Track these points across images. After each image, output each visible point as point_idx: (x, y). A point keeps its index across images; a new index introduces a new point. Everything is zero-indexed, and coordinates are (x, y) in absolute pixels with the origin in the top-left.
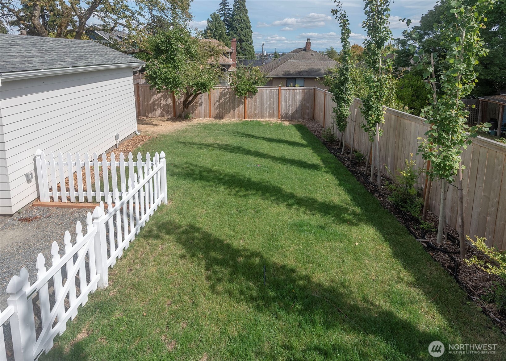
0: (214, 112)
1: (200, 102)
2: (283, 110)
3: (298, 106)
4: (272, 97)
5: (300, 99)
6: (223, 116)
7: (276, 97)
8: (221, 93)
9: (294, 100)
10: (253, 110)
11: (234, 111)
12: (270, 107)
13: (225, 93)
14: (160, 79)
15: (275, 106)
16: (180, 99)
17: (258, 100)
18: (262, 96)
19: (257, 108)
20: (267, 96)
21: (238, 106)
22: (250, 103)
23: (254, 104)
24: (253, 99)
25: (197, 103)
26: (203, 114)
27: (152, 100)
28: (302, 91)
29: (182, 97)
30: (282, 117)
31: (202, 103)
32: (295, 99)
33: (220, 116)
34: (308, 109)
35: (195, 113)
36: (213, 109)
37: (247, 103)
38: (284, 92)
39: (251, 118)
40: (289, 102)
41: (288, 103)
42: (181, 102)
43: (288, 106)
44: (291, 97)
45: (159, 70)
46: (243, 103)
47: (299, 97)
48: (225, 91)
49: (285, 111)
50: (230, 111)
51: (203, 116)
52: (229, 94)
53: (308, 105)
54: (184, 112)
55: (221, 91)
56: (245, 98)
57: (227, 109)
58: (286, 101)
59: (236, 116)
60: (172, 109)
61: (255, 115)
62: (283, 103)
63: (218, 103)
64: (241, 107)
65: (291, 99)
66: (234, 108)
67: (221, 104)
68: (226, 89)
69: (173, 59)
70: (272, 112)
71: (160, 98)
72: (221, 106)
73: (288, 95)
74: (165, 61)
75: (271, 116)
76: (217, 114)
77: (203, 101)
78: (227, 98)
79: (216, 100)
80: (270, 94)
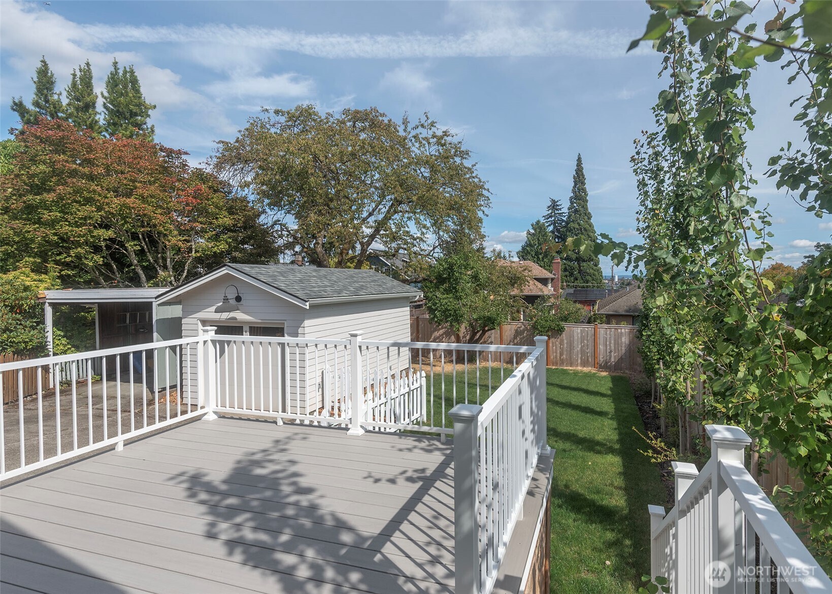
0: (506, 356)
1: (489, 341)
2: (601, 357)
3: (624, 351)
4: (586, 338)
5: (627, 342)
7: (590, 338)
8: (516, 331)
9: (617, 343)
10: (559, 355)
12: (582, 351)
14: (439, 311)
15: (589, 350)
16: (465, 337)
17: (565, 341)
18: (571, 337)
19: (565, 353)
20: (578, 337)
22: (555, 344)
23: (560, 347)
24: (559, 340)
25: (485, 342)
26: (493, 357)
27: (433, 337)
28: (630, 332)
29: (467, 335)
30: (601, 367)
31: (492, 342)
32: (620, 342)
35: (483, 356)
37: (551, 345)
38: (602, 332)
39: (556, 366)
40: (610, 346)
41: (608, 347)
43: (608, 351)
44: (612, 339)
45: (440, 301)
47: (625, 340)
48: (521, 329)
49: (605, 358)
51: (492, 359)
52: (526, 332)
55: (516, 328)
58: (606, 345)
61: (562, 362)
62: (601, 347)
63: (512, 343)
65: (613, 342)
68: (523, 326)
69: (455, 288)
70: (586, 359)
71: (442, 335)
73: (608, 336)
74: (447, 291)
75: (584, 364)
76: (510, 358)
77: (493, 340)
78: (524, 337)
79: (509, 339)
80: (582, 334)
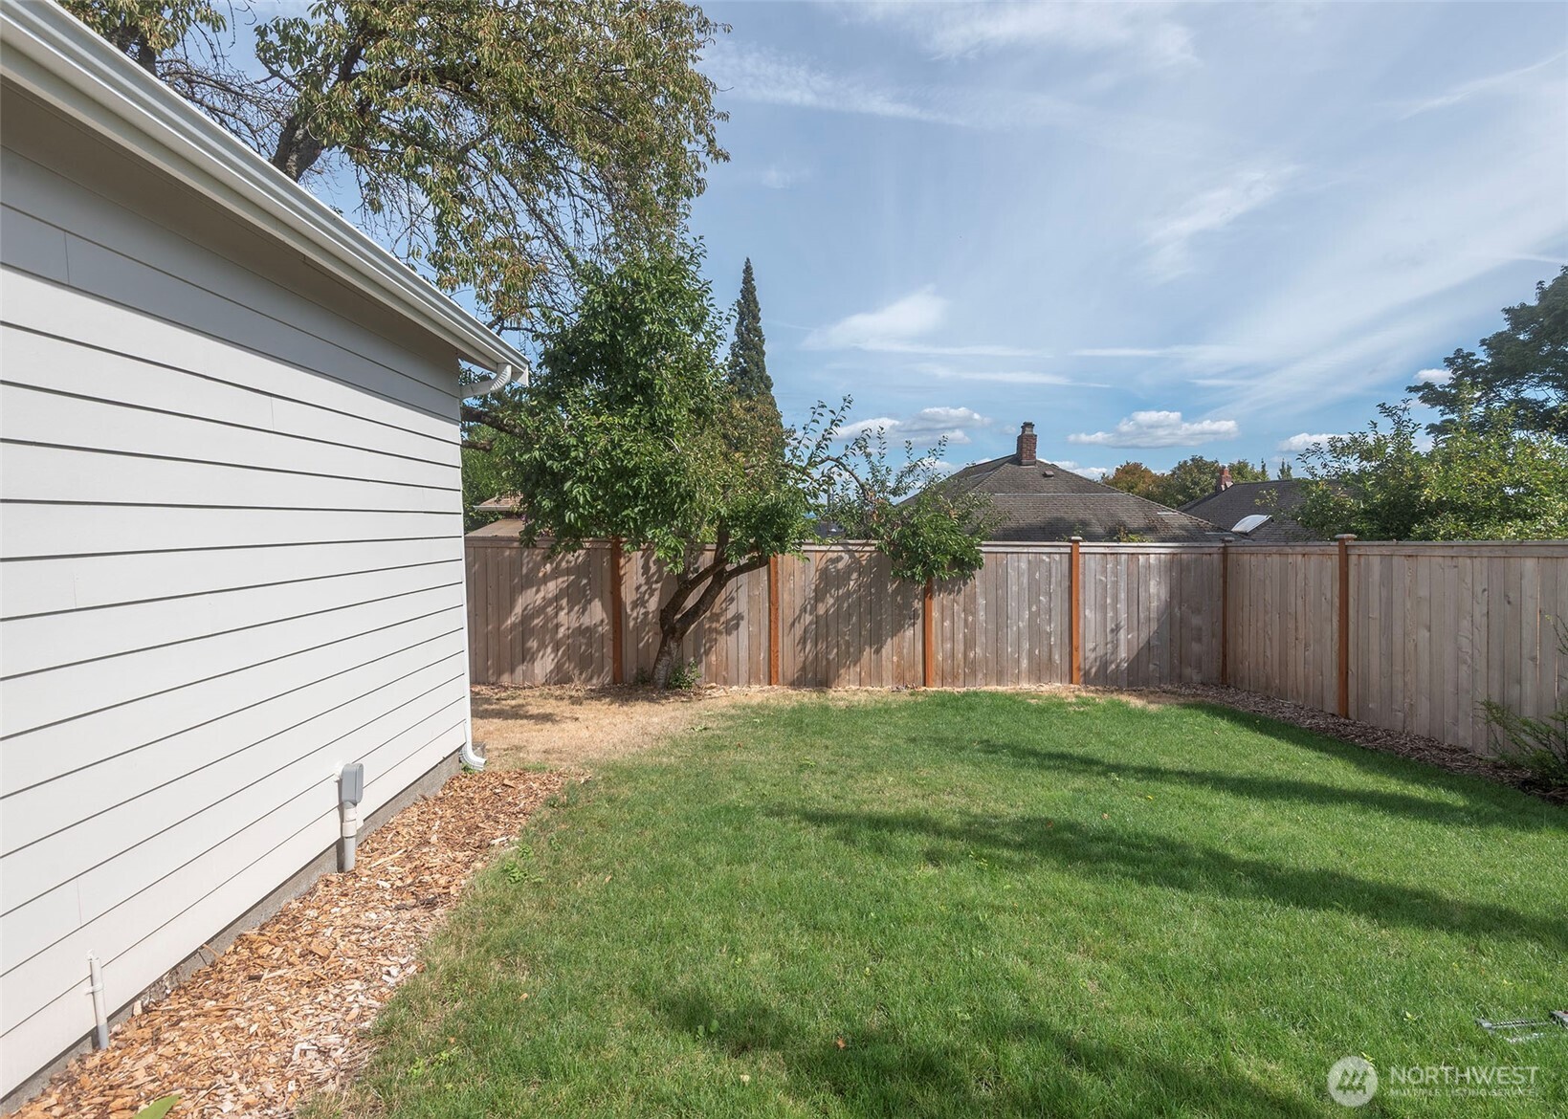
0: (790, 661)
1: (730, 614)
2: (1090, 645)
3: (1153, 626)
4: (1043, 587)
5: (1164, 594)
6: (831, 676)
7: (1058, 586)
8: (824, 573)
9: (1134, 600)
10: (960, 647)
11: (878, 651)
12: (1035, 633)
13: (838, 571)
15: (1055, 627)
16: (644, 603)
17: (981, 602)
18: (1001, 583)
19: (981, 639)
20: (1020, 585)
21: (897, 629)
22: (948, 613)
23: (966, 620)
24: (961, 598)
25: (715, 617)
26: (744, 668)
27: (518, 609)
28: (1172, 562)
29: (651, 595)
30: (1087, 680)
31: (738, 617)
32: (1142, 594)
33: (817, 677)
34: (1199, 640)
35: (708, 666)
36: (787, 643)
37: (935, 614)
38: (1093, 565)
39: (953, 684)
40: (1116, 611)
41: (1110, 614)
42: (646, 614)
43: (1110, 626)
44: (1123, 585)
46: (915, 616)
47: (1156, 590)
48: (841, 565)
49: (1100, 651)
50: (861, 651)
51: (744, 676)
52: (855, 576)
53: (1196, 621)
54: (665, 659)
55: (822, 565)
56: (928, 593)
57: (848, 644)
58: (1104, 607)
59: (887, 674)
60: (608, 650)
61: (972, 669)
62: (1089, 614)
63: (808, 618)
64: (911, 634)
65: (1123, 596)
66: (877, 641)
67: (822, 623)
68: (846, 556)
70: (1045, 655)
71: (557, 598)
72: (822, 630)
73: (1111, 578)
75: (1041, 670)
76: (804, 669)
77: (743, 608)
78: (849, 594)
79: (799, 603)
80: (1031, 575)
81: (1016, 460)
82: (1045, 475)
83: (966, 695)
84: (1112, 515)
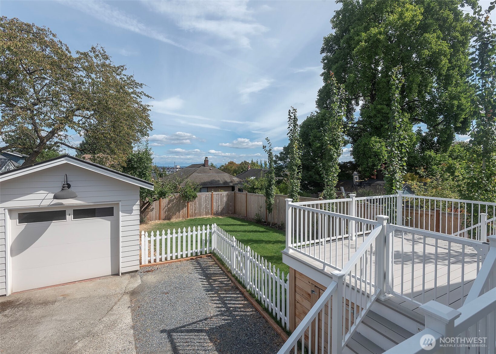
0: (163, 215)
1: (151, 208)
2: (215, 209)
3: (224, 205)
4: (207, 200)
5: (226, 200)
6: (171, 217)
7: (210, 200)
8: (169, 200)
9: (221, 201)
10: (194, 211)
11: (179, 213)
12: (206, 207)
15: (209, 206)
17: (197, 203)
18: (200, 199)
19: (197, 209)
20: (204, 200)
21: (183, 208)
22: (191, 205)
23: (195, 206)
24: (194, 203)
25: (149, 209)
26: (154, 218)
28: (227, 195)
30: (214, 214)
31: (153, 208)
32: (223, 200)
33: (168, 218)
34: (231, 207)
35: (147, 218)
36: (162, 212)
37: (189, 206)
38: (215, 196)
39: (192, 217)
40: (219, 203)
41: (218, 204)
44: (220, 199)
46: (186, 206)
47: (225, 199)
48: (173, 198)
49: (216, 210)
50: (176, 213)
51: (154, 219)
52: (175, 200)
53: (231, 204)
55: (169, 198)
56: (188, 202)
57: (174, 212)
58: (217, 202)
59: (181, 216)
61: (195, 214)
62: (214, 204)
63: (166, 208)
64: (185, 209)
65: (220, 200)
66: (179, 211)
67: (169, 208)
70: (208, 211)
72: (169, 210)
73: (218, 198)
75: (207, 214)
76: (166, 217)
77: (154, 207)
78: (174, 203)
79: (165, 205)
80: (205, 198)
81: (204, 165)
82: (210, 169)
83: (194, 219)
84: (223, 179)
